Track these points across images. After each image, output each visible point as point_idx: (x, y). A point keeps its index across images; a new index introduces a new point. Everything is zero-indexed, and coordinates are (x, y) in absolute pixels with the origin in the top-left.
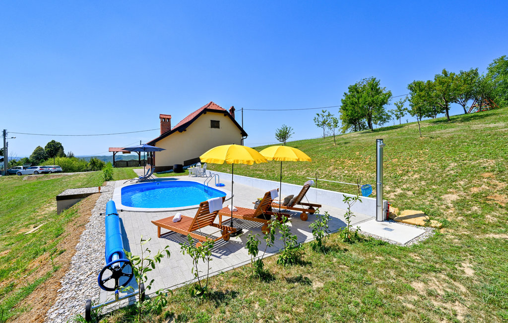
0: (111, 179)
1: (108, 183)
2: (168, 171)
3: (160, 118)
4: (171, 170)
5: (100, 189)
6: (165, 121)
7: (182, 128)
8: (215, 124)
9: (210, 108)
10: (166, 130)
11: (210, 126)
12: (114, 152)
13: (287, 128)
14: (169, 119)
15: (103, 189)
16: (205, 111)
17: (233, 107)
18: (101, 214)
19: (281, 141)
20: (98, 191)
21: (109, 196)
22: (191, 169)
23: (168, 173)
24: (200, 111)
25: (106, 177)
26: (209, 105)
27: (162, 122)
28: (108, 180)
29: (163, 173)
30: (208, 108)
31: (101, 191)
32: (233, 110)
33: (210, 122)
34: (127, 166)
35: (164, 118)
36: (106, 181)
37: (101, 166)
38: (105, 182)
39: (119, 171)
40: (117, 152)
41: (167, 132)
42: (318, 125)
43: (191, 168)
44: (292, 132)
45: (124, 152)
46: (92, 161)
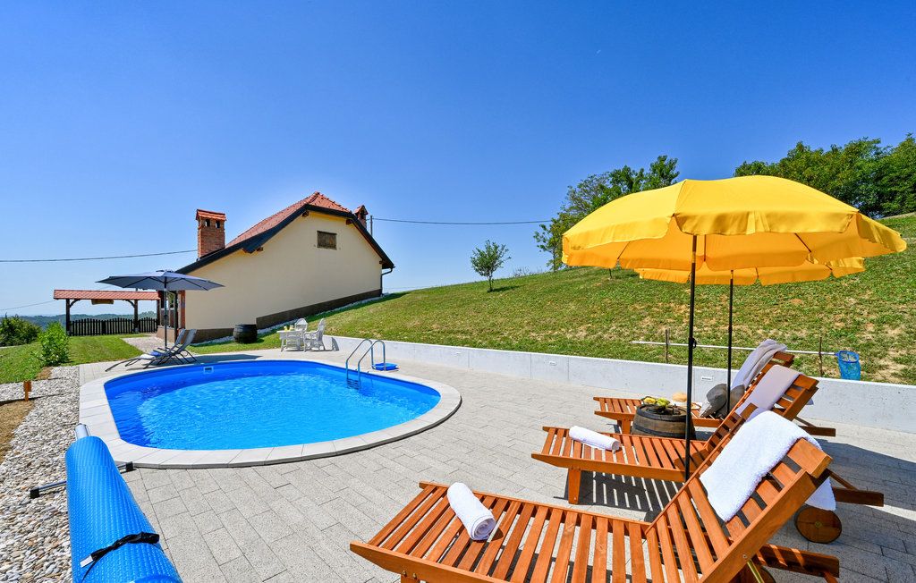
0: (63, 360)
1: (56, 371)
2: (218, 341)
3: (198, 218)
4: (227, 338)
5: (28, 387)
6: (211, 226)
7: (253, 244)
8: (326, 240)
9: (317, 203)
10: (214, 248)
11: (316, 245)
12: (68, 300)
13: (496, 248)
14: (220, 223)
15: (38, 387)
16: (306, 209)
17: (363, 206)
18: (35, 494)
19: (482, 275)
20: (21, 396)
21: (65, 409)
22: (286, 332)
23: (220, 344)
24: (293, 211)
25: (48, 353)
26: (314, 199)
27: (202, 227)
28: (57, 364)
29: (207, 345)
30: (313, 204)
31: (31, 394)
32: (363, 212)
33: (316, 235)
34: (104, 332)
35: (208, 220)
36: (50, 364)
37: (31, 336)
38: (45, 370)
39: (85, 343)
40: (76, 300)
41: (214, 252)
42: (542, 247)
43: (286, 330)
44: (506, 255)
45: (95, 301)
46: (5, 323)
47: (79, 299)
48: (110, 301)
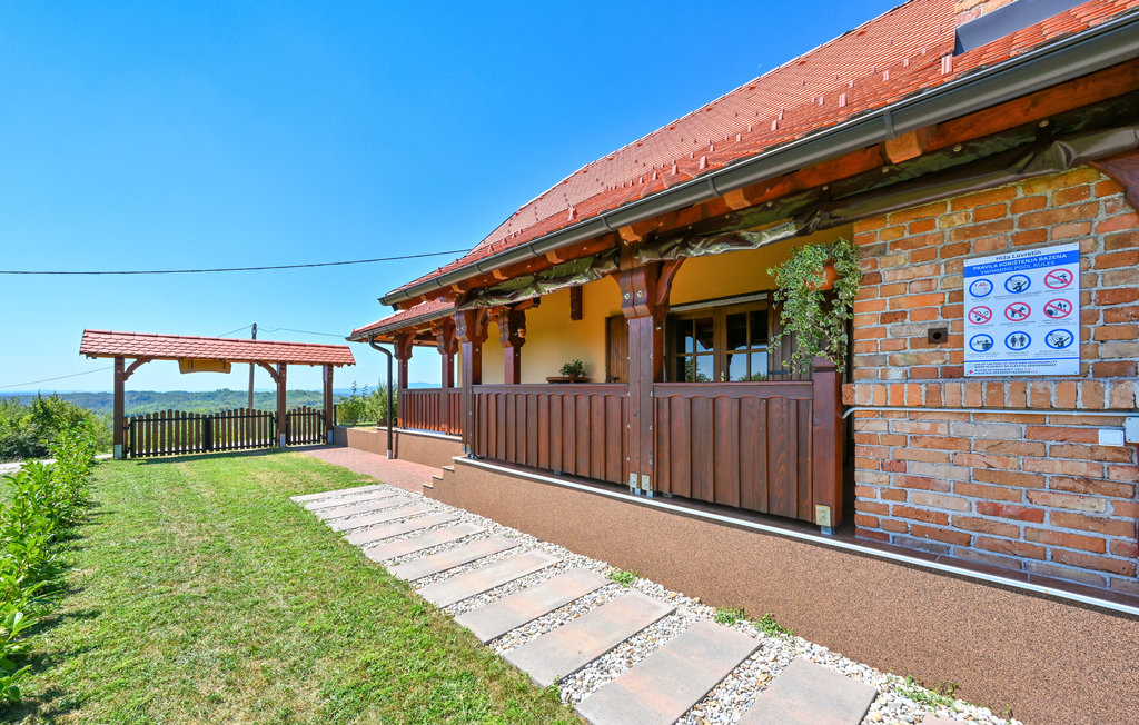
12: (119, 359)
34: (207, 447)
40: (142, 359)
45: (188, 364)
46: (38, 406)
47: (148, 358)
48: (223, 365)
